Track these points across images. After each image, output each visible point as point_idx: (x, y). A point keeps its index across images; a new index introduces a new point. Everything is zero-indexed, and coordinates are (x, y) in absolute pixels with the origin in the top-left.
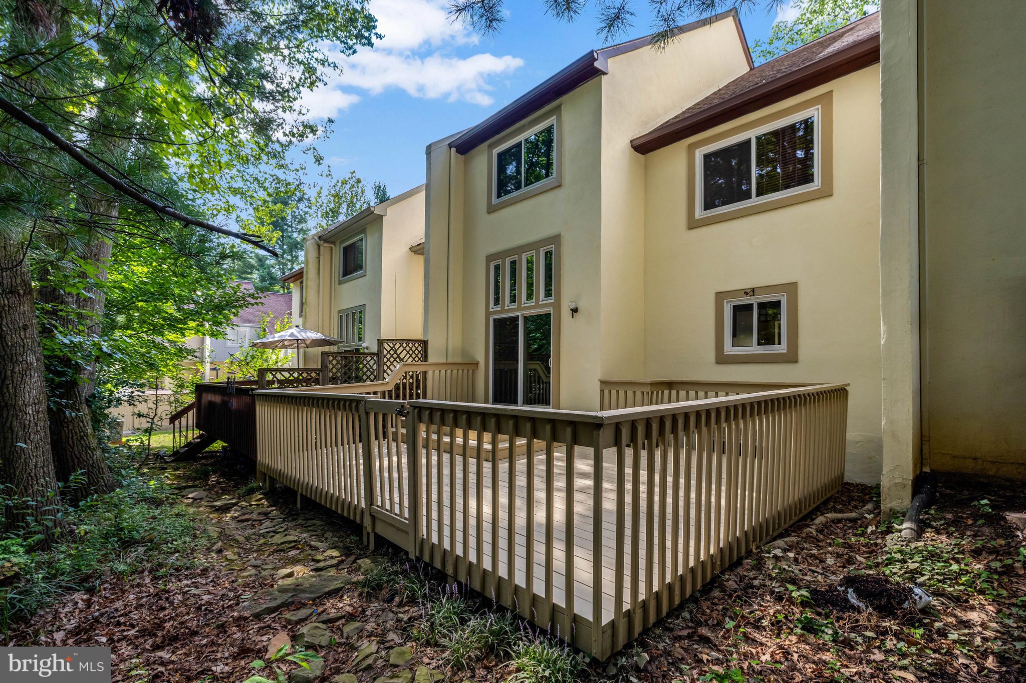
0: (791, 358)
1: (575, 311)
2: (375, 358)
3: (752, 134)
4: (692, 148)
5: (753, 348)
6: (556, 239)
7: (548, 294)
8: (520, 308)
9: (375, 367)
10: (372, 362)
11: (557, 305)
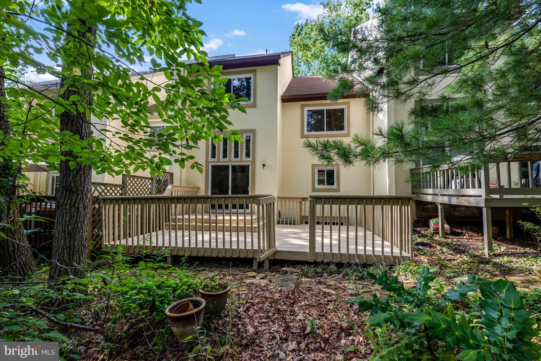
0: (338, 190)
1: (264, 165)
2: (150, 181)
3: (325, 108)
4: (303, 106)
5: (326, 187)
6: (253, 131)
7: (248, 155)
8: (230, 161)
9: (150, 186)
10: (148, 183)
11: (254, 162)
